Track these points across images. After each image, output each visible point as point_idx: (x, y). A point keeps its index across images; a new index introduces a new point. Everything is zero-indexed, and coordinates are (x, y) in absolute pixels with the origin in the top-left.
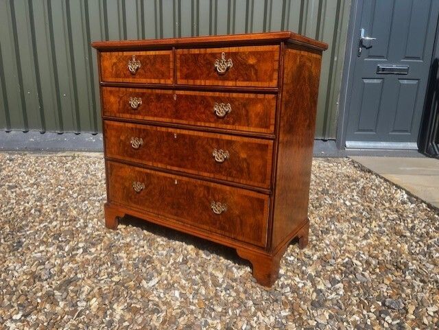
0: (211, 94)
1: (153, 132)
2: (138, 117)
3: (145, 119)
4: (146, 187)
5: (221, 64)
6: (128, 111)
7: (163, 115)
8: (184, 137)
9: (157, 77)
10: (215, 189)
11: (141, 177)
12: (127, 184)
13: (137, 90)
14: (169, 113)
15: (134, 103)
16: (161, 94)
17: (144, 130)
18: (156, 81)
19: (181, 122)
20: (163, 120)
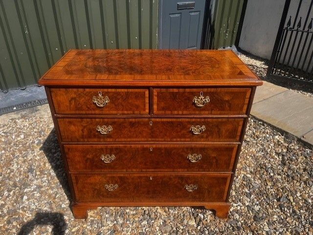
0: (187, 120)
1: (126, 149)
2: (109, 140)
3: (117, 140)
4: (120, 186)
5: (199, 100)
6: (95, 136)
7: (137, 136)
8: (160, 149)
9: (130, 109)
10: (188, 177)
11: (113, 180)
12: (97, 187)
13: (106, 120)
14: (145, 135)
15: (103, 130)
16: (135, 122)
17: (116, 149)
18: (129, 112)
19: (157, 140)
20: (138, 140)
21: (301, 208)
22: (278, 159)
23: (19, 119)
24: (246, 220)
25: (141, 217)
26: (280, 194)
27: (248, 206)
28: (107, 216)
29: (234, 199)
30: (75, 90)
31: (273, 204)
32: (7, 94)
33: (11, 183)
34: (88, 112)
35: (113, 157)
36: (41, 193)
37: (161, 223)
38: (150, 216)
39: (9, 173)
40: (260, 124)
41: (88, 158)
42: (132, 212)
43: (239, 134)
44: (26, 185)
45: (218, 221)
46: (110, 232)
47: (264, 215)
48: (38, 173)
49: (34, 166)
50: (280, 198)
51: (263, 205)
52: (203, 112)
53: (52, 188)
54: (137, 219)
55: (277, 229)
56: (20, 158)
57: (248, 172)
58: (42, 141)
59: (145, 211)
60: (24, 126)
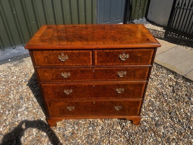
0: (115, 68)
1: (79, 86)
2: (68, 81)
3: (73, 81)
4: (75, 107)
5: (122, 56)
6: (60, 79)
7: (85, 78)
8: (99, 86)
9: (81, 63)
10: (116, 102)
11: (71, 104)
12: (62, 108)
13: (66, 69)
14: (90, 77)
15: (64, 75)
16: (84, 70)
17: (73, 86)
18: (81, 64)
19: (98, 80)
20: (86, 80)
21: (183, 118)
22: (170, 89)
23: (12, 67)
24: (151, 126)
25: (89, 125)
26: (171, 110)
27: (152, 118)
28: (68, 125)
29: (143, 113)
30: (47, 51)
31: (167, 116)
32: (4, 51)
33: (10, 106)
34: (55, 65)
35: (71, 91)
36: (29, 112)
37: (101, 129)
38: (94, 125)
39: (9, 100)
40: (160, 67)
41: (56, 92)
42: (83, 123)
43: (146, 76)
44: (19, 107)
45: (134, 126)
46: (70, 134)
47: (162, 123)
48: (26, 100)
49: (23, 96)
50: (171, 113)
51: (161, 116)
52: (125, 64)
53: (35, 109)
54: (86, 126)
55: (169, 131)
56: (15, 91)
57: (152, 97)
58: (27, 80)
59: (91, 122)
60: (16, 71)
